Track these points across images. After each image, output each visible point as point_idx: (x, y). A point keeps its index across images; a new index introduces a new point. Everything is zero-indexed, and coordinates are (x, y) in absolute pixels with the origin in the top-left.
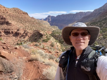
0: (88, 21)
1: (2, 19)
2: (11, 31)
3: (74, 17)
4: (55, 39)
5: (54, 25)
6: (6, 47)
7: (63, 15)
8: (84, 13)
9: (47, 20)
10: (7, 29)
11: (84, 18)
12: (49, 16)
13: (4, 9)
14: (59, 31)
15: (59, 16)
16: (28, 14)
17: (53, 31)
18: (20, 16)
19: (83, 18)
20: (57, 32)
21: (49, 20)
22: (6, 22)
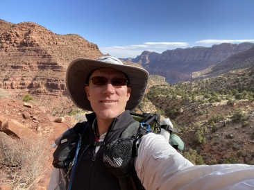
0: (245, 67)
1: (44, 56)
2: (59, 84)
3: (208, 55)
4: (157, 106)
5: (156, 73)
6: (30, 115)
7: (179, 51)
8: (235, 45)
9: (140, 61)
10: (53, 79)
11: (234, 58)
12: (145, 53)
13: (50, 36)
14: (166, 87)
15: (168, 53)
16: (98, 47)
17: (153, 87)
18: (82, 52)
19: (231, 58)
20: (163, 90)
21: (144, 60)
22: (52, 64)
